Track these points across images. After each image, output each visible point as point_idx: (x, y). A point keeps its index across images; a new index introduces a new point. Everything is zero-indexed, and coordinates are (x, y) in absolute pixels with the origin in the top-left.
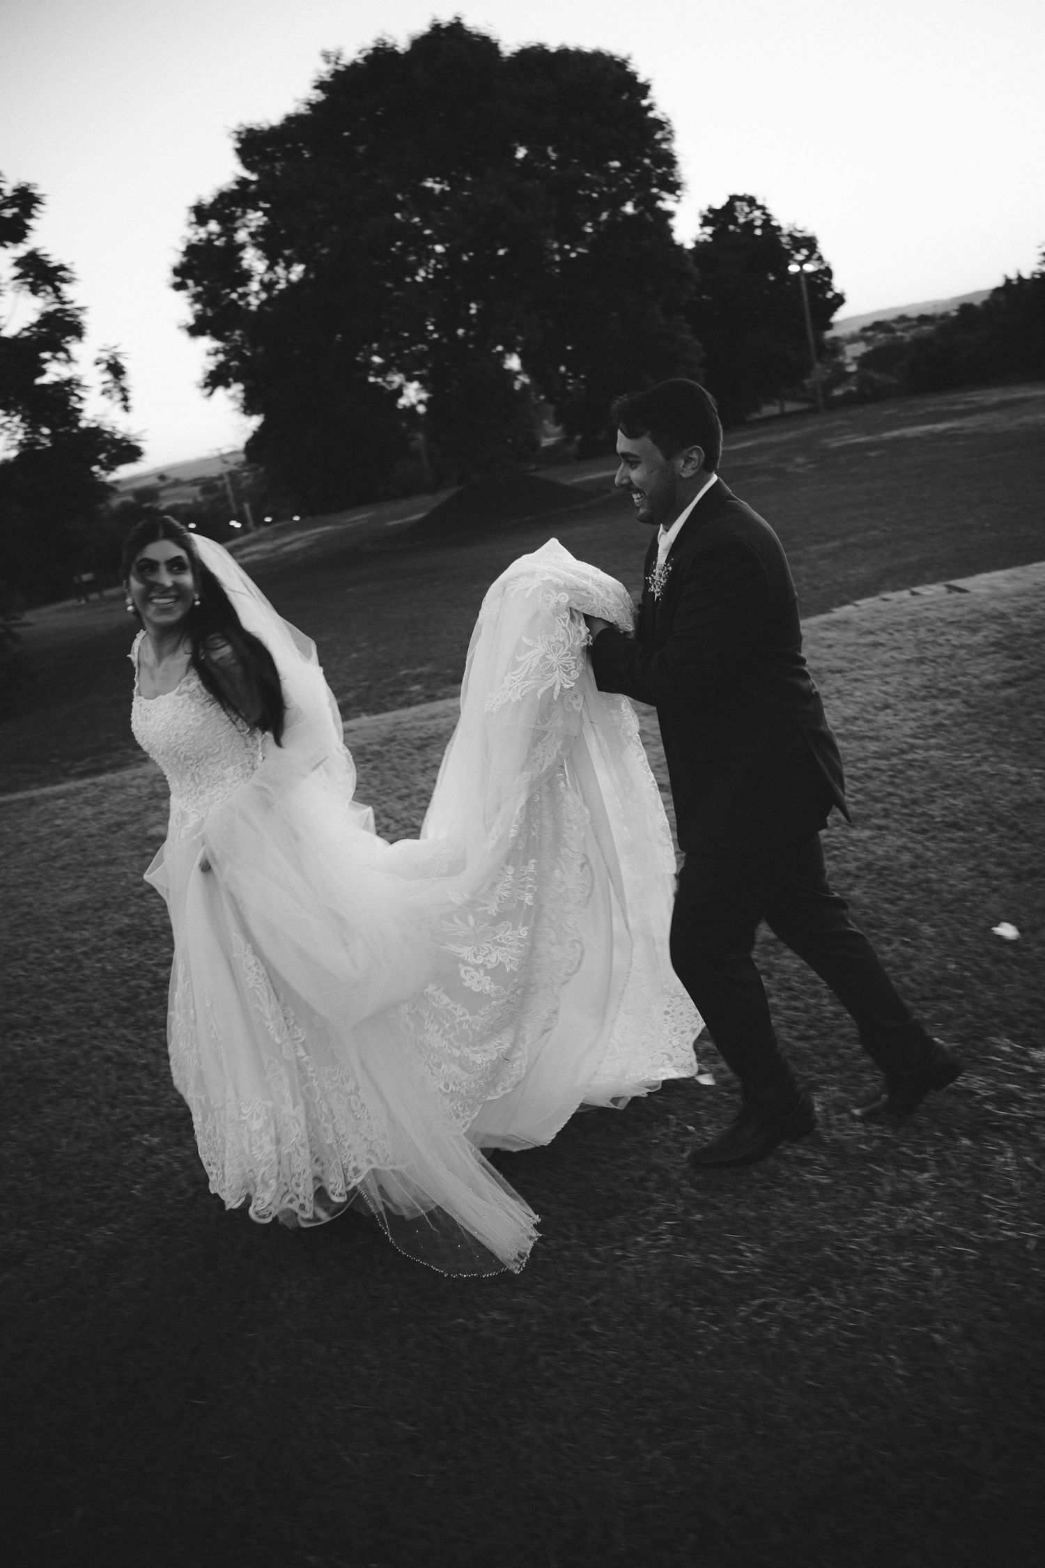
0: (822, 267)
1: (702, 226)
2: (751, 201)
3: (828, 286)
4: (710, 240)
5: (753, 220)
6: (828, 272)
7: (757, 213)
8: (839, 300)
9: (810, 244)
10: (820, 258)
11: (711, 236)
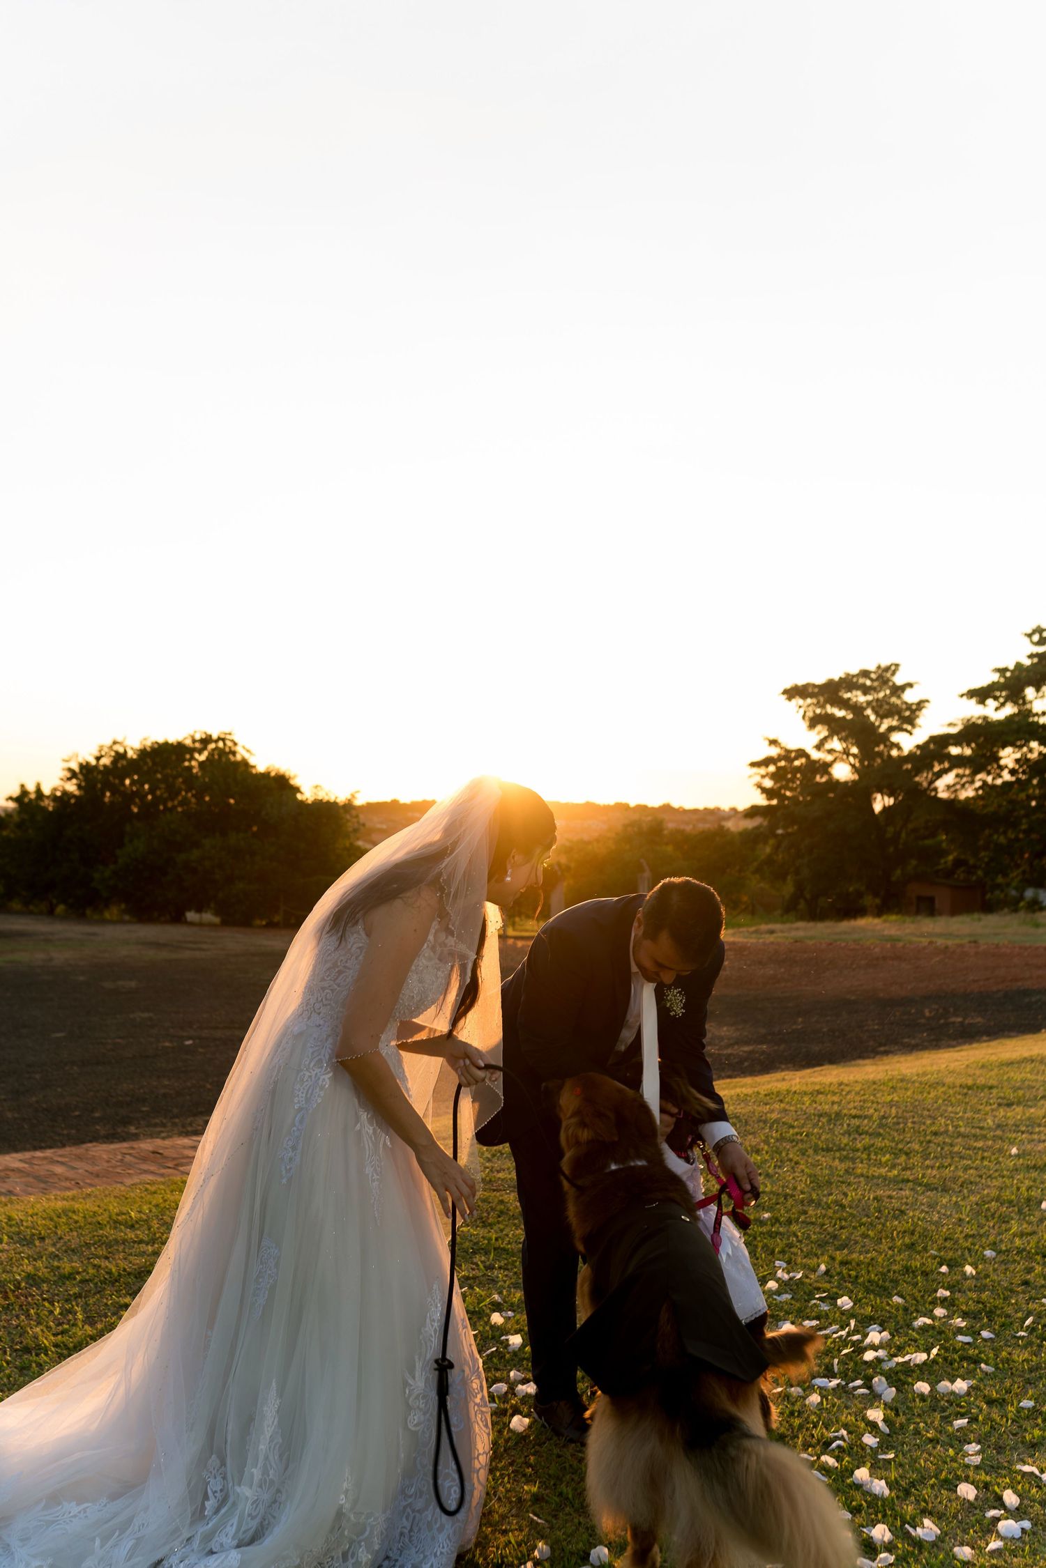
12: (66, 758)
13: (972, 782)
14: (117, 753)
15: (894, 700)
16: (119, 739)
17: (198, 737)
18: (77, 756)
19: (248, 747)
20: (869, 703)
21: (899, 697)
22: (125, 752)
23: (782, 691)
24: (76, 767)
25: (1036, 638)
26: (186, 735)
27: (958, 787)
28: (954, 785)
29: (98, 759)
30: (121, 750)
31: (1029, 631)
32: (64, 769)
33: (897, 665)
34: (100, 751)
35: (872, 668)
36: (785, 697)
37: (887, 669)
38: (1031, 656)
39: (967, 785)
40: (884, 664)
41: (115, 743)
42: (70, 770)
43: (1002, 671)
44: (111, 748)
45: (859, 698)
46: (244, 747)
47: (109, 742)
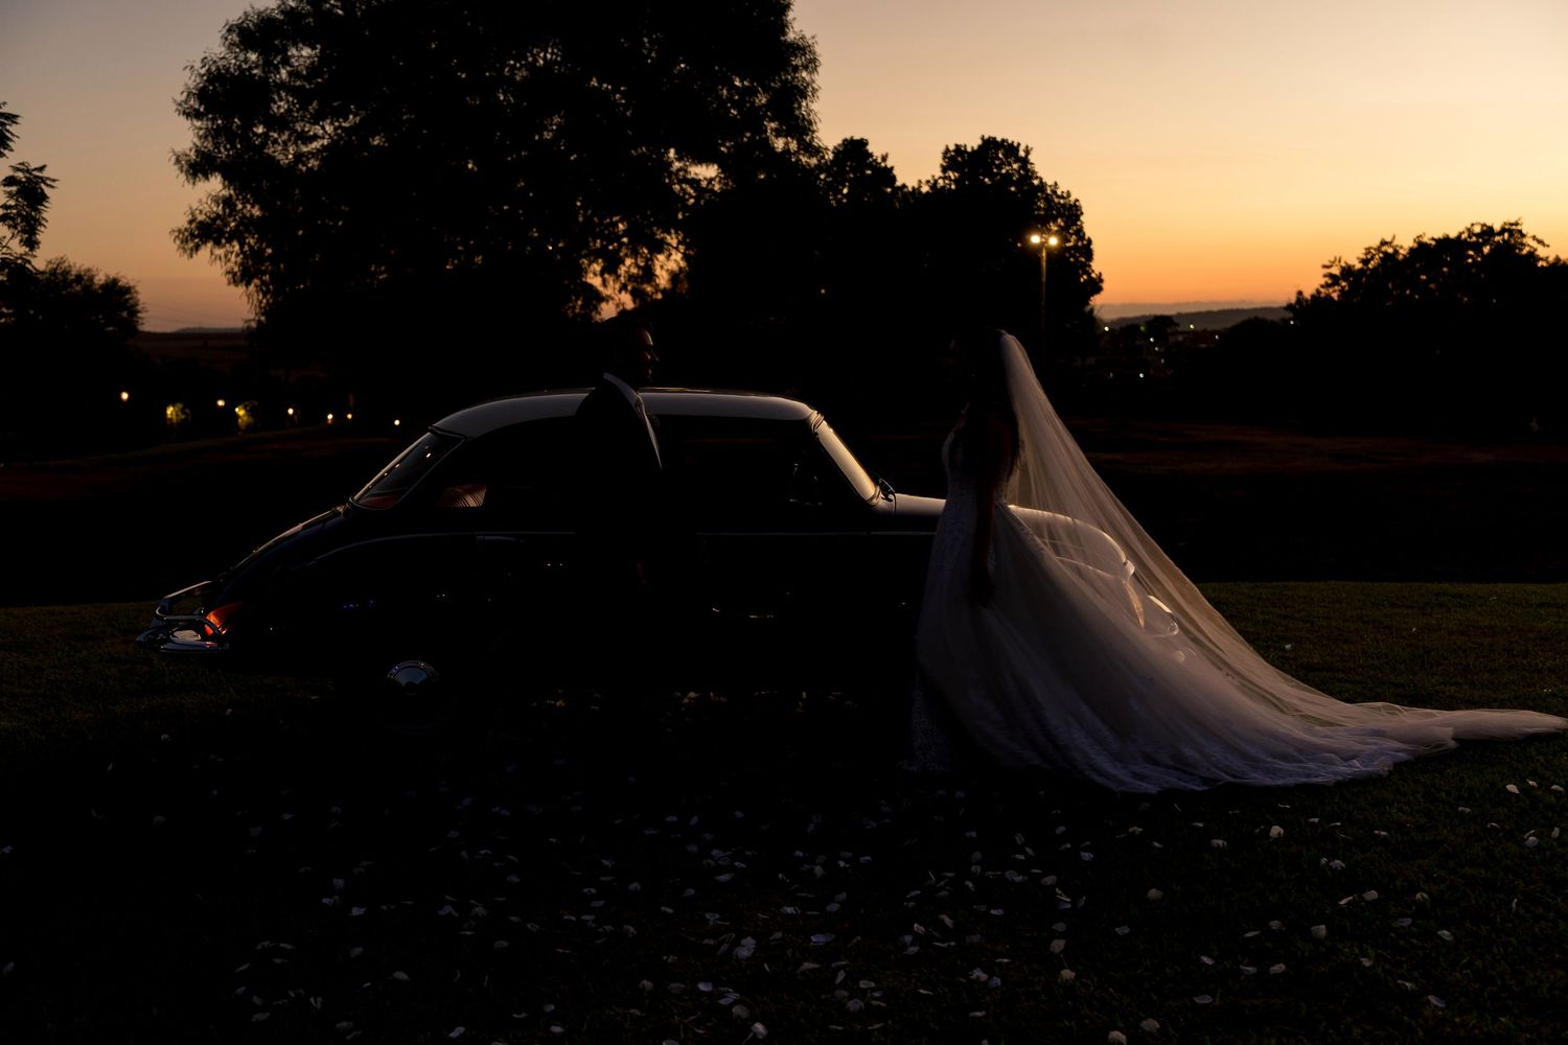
0: (1080, 244)
1: (944, 170)
2: (1011, 149)
3: (1085, 267)
4: (953, 187)
5: (1008, 175)
6: (1087, 251)
7: (1015, 166)
8: (1096, 286)
9: (1070, 214)
10: (1080, 233)
11: (956, 181)
12: (1328, 264)
14: (1386, 253)
16: (1388, 239)
17: (1477, 229)
18: (1340, 261)
19: (1539, 237)
22: (1396, 252)
24: (1336, 271)
26: (1462, 229)
29: (1365, 262)
30: (1390, 250)
32: (1325, 276)
34: (1366, 254)
41: (1384, 243)
42: (1331, 276)
44: (1378, 249)
46: (1534, 238)
47: (1376, 243)
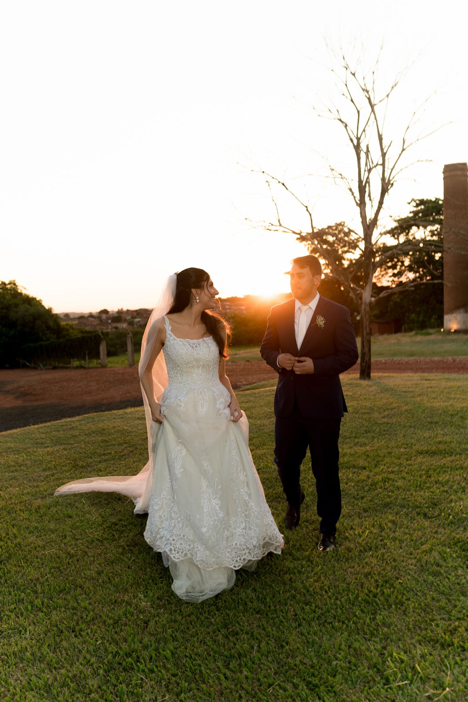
13: (387, 273)
15: (346, 239)
20: (334, 241)
21: (348, 237)
23: (296, 239)
25: (415, 204)
27: (380, 276)
28: (378, 276)
31: (410, 201)
33: (344, 222)
35: (333, 224)
36: (298, 241)
37: (340, 224)
38: (411, 212)
39: (384, 275)
40: (338, 222)
43: (398, 221)
45: (331, 239)
